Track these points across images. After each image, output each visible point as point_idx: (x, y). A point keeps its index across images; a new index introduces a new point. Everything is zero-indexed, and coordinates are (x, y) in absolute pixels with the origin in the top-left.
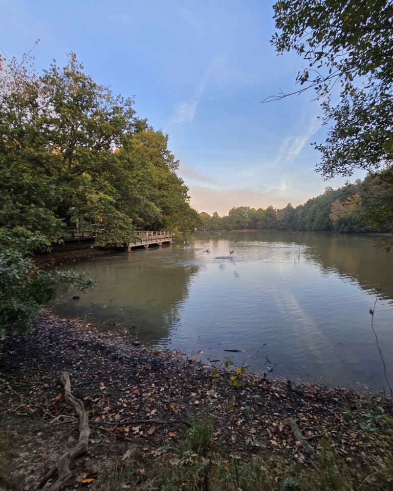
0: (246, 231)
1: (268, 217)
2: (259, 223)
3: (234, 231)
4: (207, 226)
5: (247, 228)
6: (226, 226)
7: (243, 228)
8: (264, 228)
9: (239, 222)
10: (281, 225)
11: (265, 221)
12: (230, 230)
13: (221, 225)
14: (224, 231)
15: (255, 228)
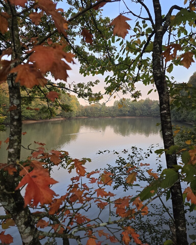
0: (127, 117)
1: (145, 107)
2: (137, 111)
3: (118, 117)
4: (96, 114)
5: (129, 115)
6: (111, 113)
7: (124, 115)
8: (141, 115)
9: (121, 111)
10: (155, 113)
11: (143, 110)
12: (114, 117)
13: (107, 113)
14: (110, 117)
15: (135, 116)
